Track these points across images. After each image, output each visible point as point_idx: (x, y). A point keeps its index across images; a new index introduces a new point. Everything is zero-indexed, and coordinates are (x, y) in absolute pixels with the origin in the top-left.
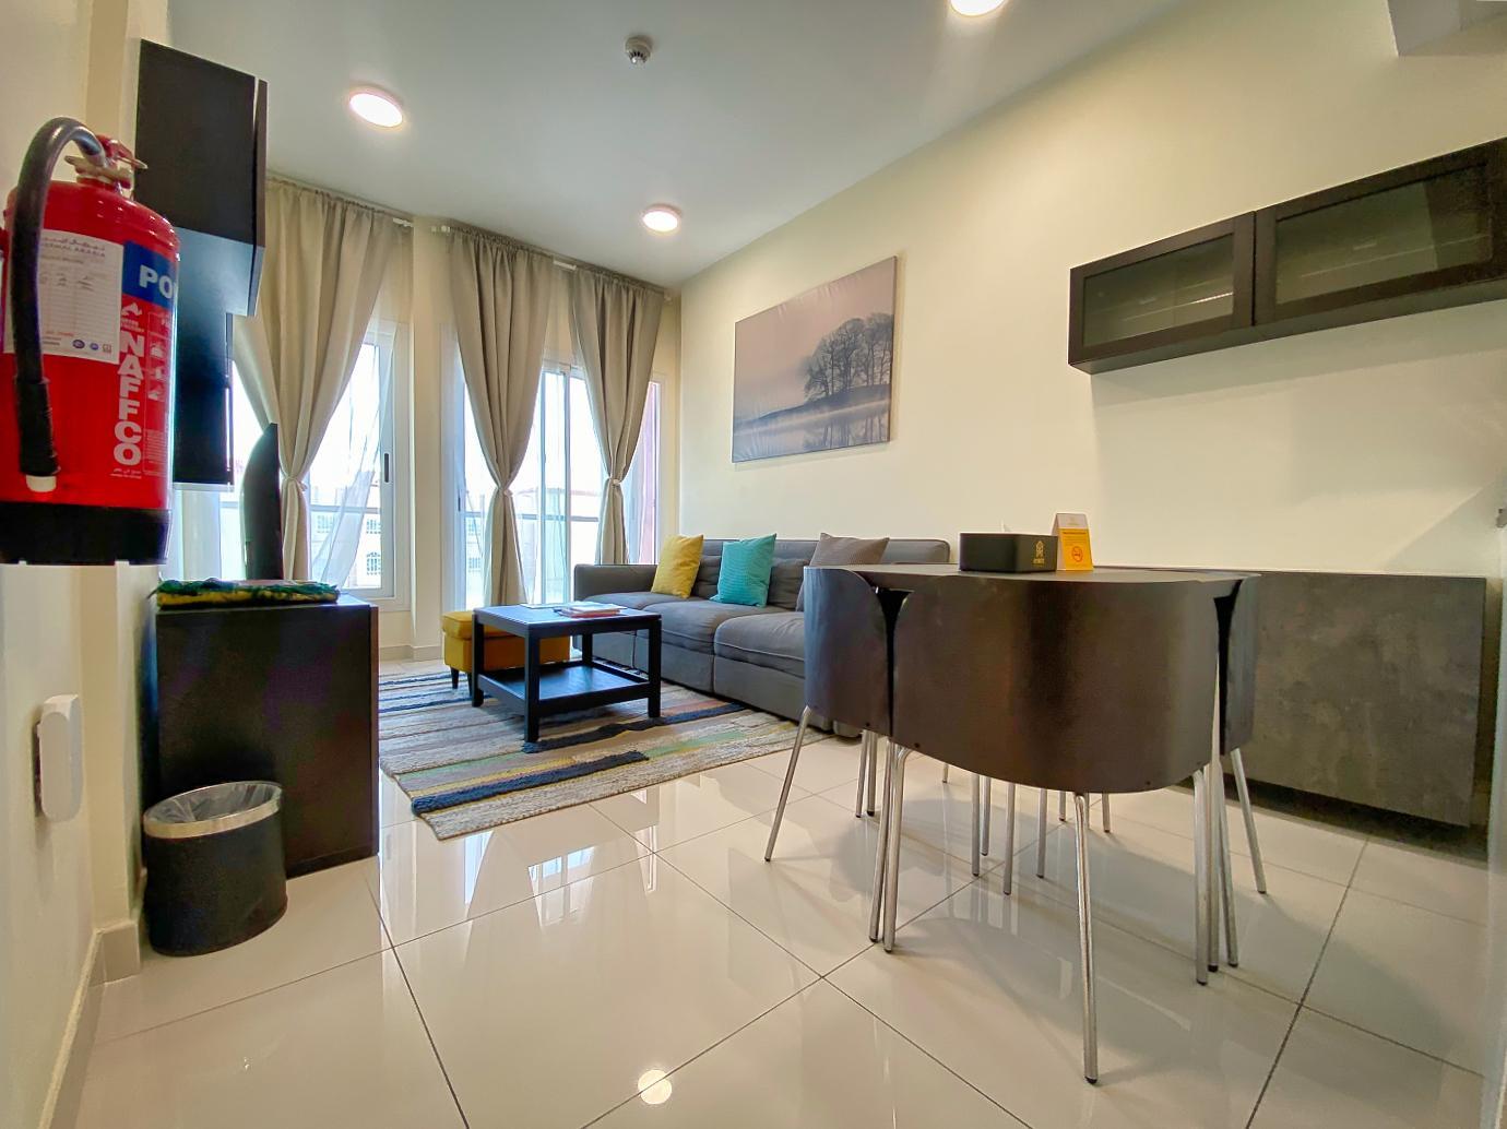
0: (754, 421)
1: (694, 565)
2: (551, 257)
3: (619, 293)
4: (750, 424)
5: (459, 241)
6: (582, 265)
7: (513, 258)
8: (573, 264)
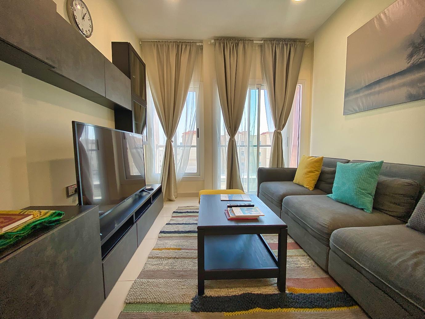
0: (361, 89)
1: (317, 173)
2: (253, 40)
3: (283, 48)
4: (358, 91)
5: (217, 44)
6: (265, 40)
7: (237, 45)
8: (262, 41)
